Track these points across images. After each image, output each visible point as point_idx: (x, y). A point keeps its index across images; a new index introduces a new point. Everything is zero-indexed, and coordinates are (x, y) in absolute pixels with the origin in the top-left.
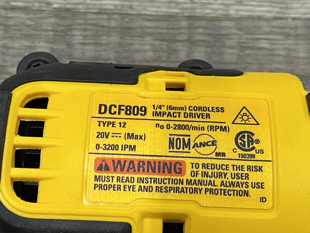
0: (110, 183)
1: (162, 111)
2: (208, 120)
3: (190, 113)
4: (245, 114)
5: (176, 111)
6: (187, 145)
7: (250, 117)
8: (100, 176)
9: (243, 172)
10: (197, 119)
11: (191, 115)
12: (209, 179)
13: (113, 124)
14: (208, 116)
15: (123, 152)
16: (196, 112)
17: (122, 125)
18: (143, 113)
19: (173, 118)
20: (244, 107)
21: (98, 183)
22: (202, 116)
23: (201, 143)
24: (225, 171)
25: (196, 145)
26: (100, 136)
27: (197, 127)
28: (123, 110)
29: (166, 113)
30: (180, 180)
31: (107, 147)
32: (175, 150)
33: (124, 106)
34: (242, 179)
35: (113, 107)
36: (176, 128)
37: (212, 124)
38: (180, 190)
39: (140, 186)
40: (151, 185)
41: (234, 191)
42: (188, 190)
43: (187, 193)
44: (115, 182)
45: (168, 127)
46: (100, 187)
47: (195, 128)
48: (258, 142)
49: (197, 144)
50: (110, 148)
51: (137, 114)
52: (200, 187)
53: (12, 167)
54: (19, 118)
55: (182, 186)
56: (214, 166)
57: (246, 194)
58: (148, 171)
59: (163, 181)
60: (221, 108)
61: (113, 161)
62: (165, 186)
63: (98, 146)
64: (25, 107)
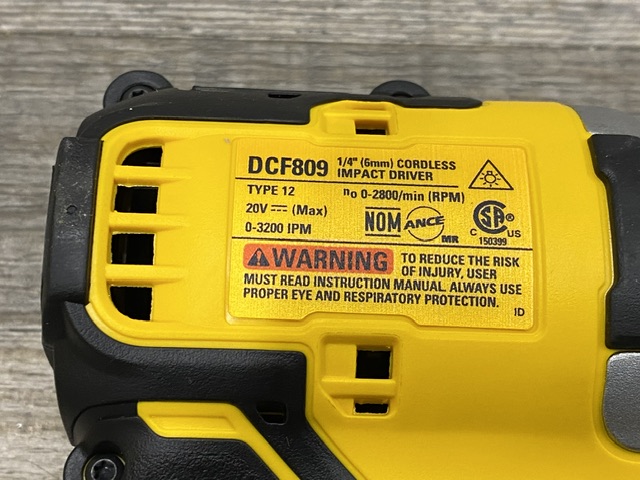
0: (271, 286)
1: (353, 168)
2: (429, 182)
3: (399, 172)
4: (489, 173)
5: (377, 168)
6: (395, 223)
7: (499, 177)
8: (252, 275)
9: (486, 267)
10: (411, 181)
11: (401, 175)
12: (431, 279)
13: (273, 190)
14: (429, 176)
15: (291, 236)
16: (409, 170)
17: (288, 191)
18: (322, 172)
19: (371, 180)
20: (488, 161)
21: (250, 286)
22: (420, 176)
23: (418, 221)
24: (458, 266)
25: (409, 224)
26: (251, 210)
28: (290, 166)
29: (360, 171)
30: (384, 280)
31: (264, 227)
32: (376, 231)
33: (290, 159)
34: (485, 278)
35: (272, 161)
36: (378, 196)
37: (436, 190)
38: (384, 298)
39: (319, 292)
40: (337, 290)
41: (472, 298)
42: (398, 297)
43: (395, 301)
44: (278, 285)
45: (364, 194)
46: (254, 292)
47: (408, 196)
48: (511, 217)
49: (411, 222)
50: (269, 229)
51: (313, 174)
52: (417, 292)
53: (108, 262)
54: (116, 182)
55: (388, 291)
56: (439, 258)
57: (492, 302)
58: (332, 267)
59: (357, 282)
60: (450, 163)
62: (359, 291)
63: (249, 227)
64: (125, 163)
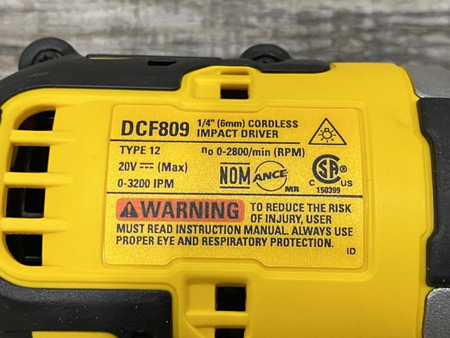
27: (259, 151)
61: (143, 203)
